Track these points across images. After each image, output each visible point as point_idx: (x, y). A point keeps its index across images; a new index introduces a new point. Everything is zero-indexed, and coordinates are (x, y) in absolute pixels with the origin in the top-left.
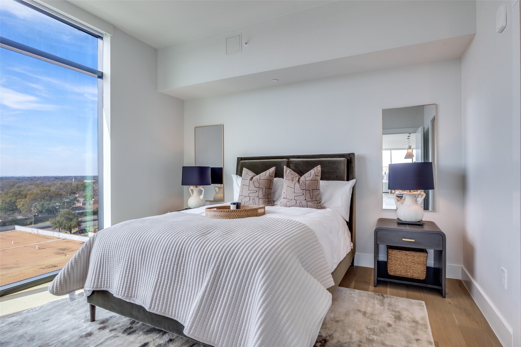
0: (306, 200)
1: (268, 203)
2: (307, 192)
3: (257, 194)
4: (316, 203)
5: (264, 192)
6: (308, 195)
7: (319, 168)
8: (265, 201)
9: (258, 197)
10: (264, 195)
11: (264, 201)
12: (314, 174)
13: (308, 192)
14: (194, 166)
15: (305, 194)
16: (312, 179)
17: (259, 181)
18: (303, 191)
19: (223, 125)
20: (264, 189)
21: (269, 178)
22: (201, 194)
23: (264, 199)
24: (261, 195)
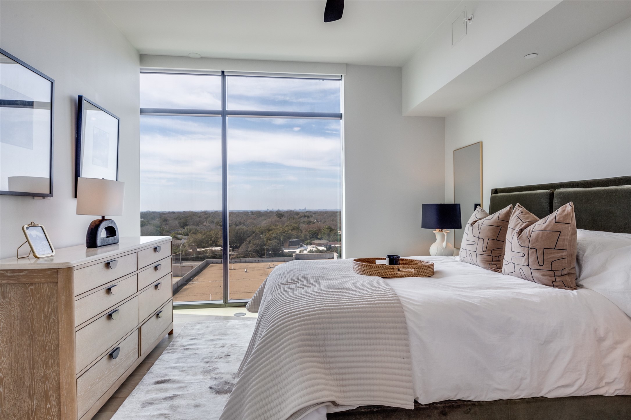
0: (528, 266)
1: (491, 262)
2: (531, 251)
3: (474, 248)
4: (550, 276)
5: (485, 244)
6: (532, 259)
7: (569, 207)
8: (485, 260)
9: (476, 251)
10: (484, 249)
11: (484, 258)
12: (552, 220)
13: (533, 252)
14: (454, 203)
15: (526, 255)
16: (546, 228)
17: (479, 227)
18: (524, 250)
19: (482, 142)
20: (486, 241)
21: (497, 223)
22: (444, 241)
23: (485, 257)
24: (480, 250)
